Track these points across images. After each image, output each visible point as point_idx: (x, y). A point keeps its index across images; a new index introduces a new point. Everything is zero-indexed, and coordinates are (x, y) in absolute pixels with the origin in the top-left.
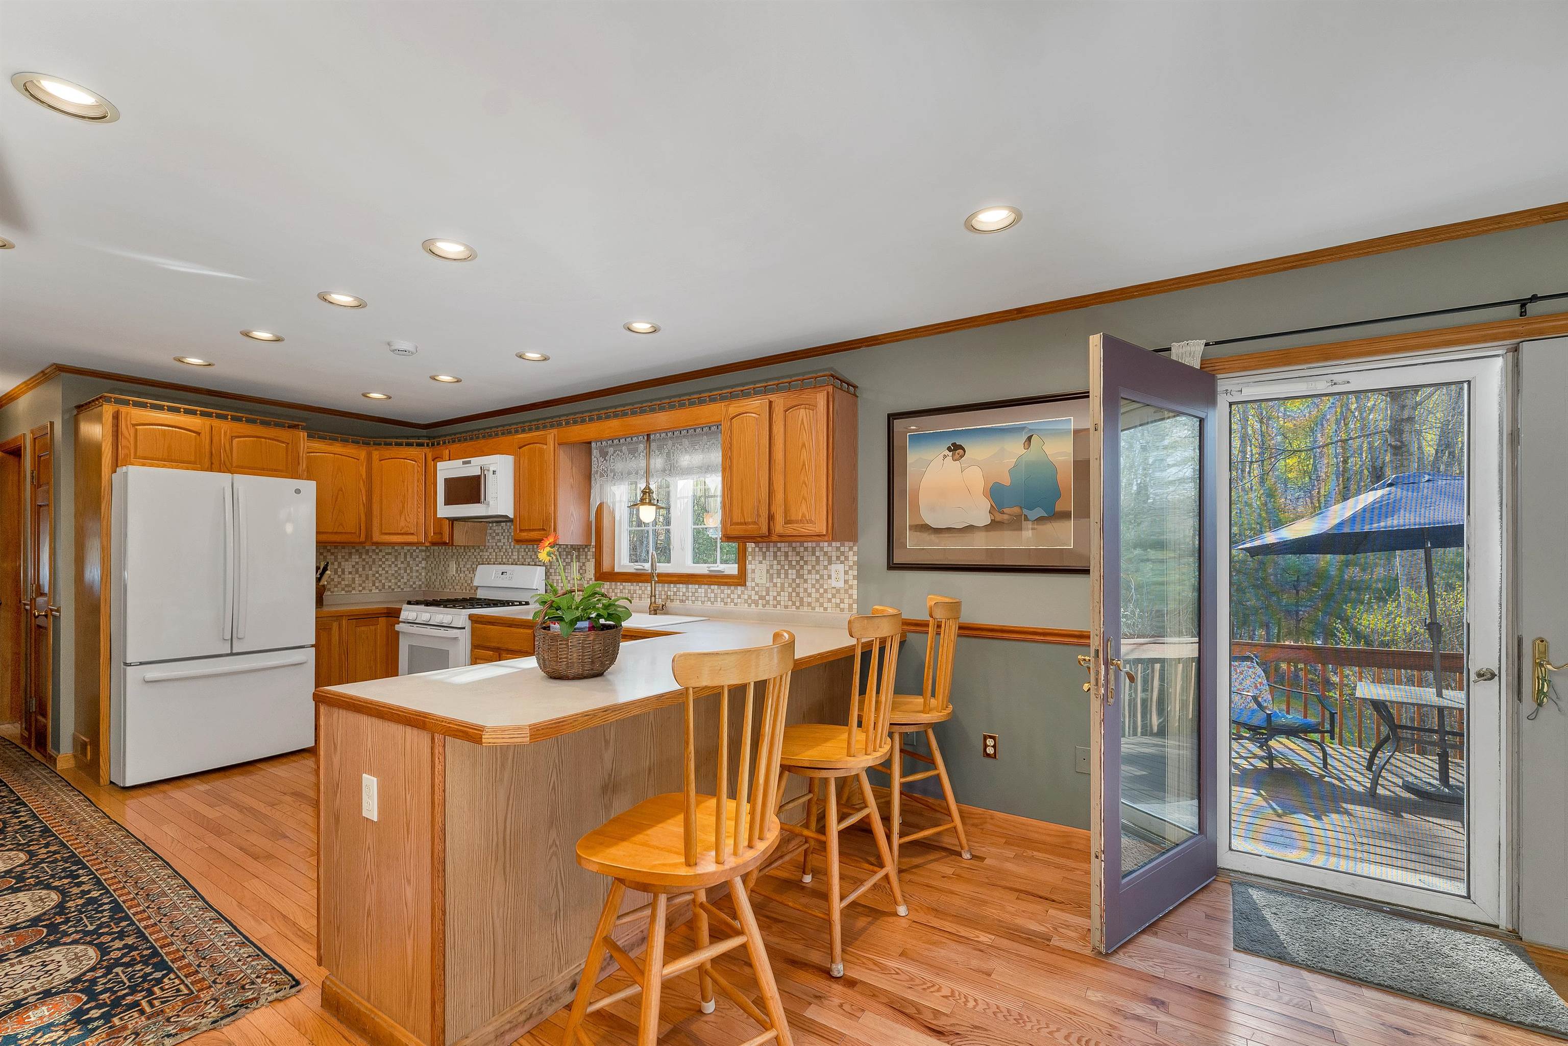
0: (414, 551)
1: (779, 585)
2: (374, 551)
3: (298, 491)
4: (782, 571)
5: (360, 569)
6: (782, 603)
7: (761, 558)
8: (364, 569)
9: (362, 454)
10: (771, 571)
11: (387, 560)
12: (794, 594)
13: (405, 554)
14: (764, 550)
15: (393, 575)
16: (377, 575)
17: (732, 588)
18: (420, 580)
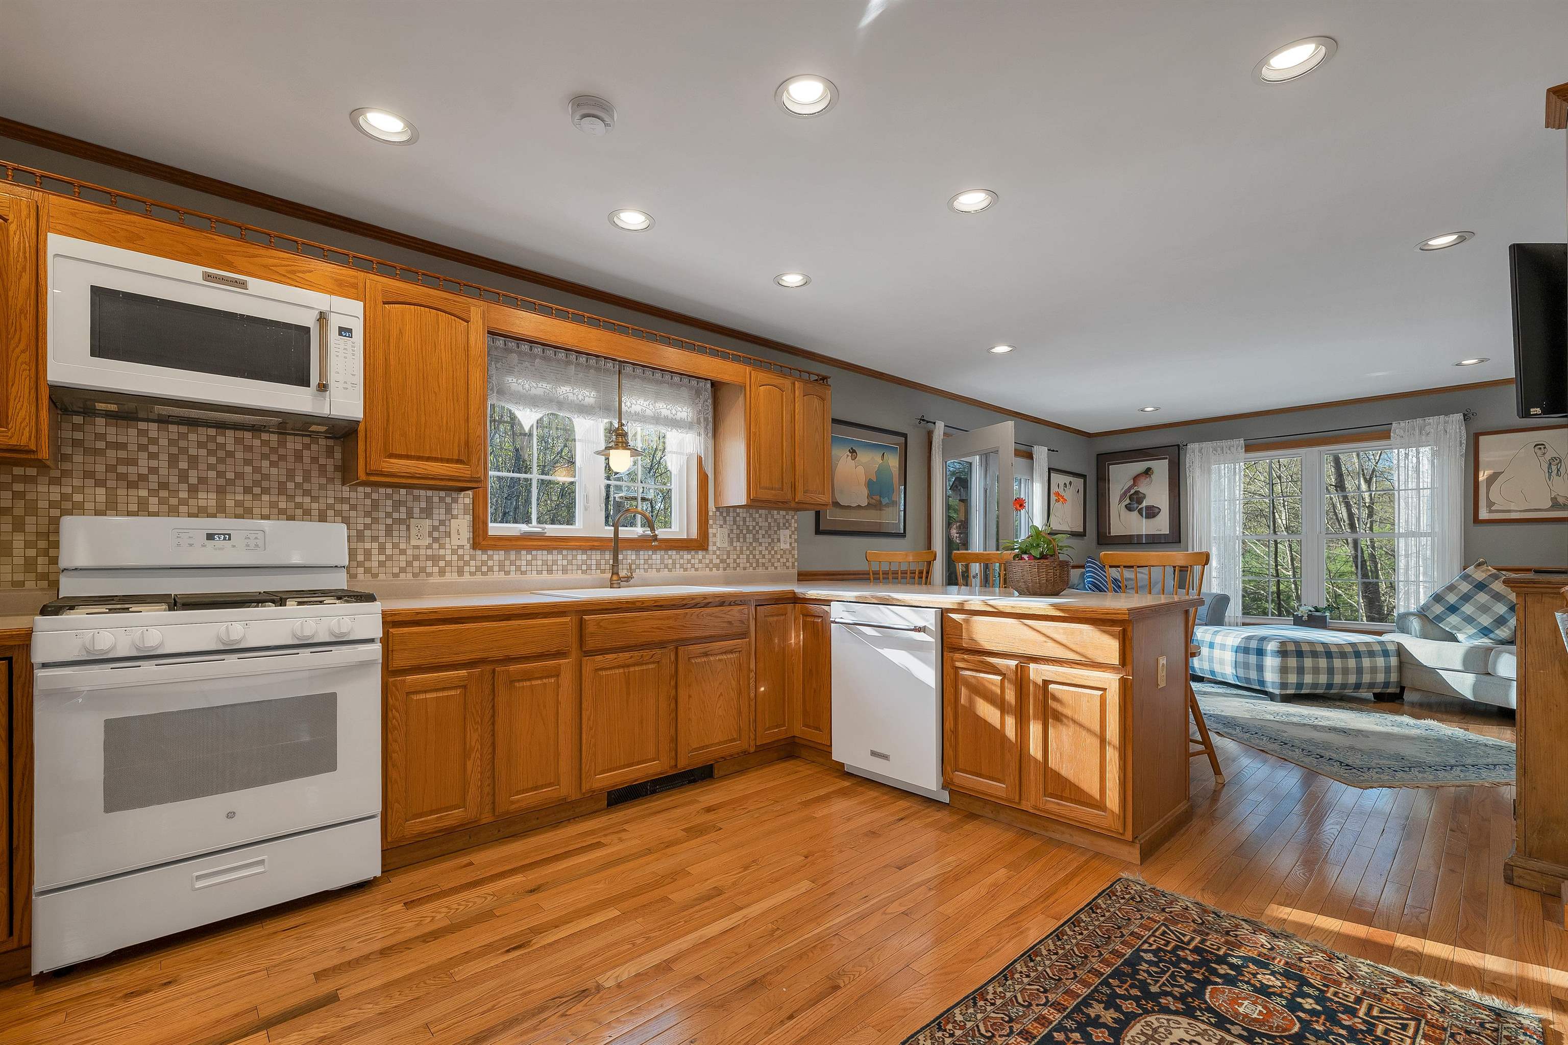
1: (738, 548)
4: (741, 535)
6: (741, 565)
7: (722, 522)
10: (731, 536)
12: (751, 556)
14: (725, 514)
17: (693, 553)
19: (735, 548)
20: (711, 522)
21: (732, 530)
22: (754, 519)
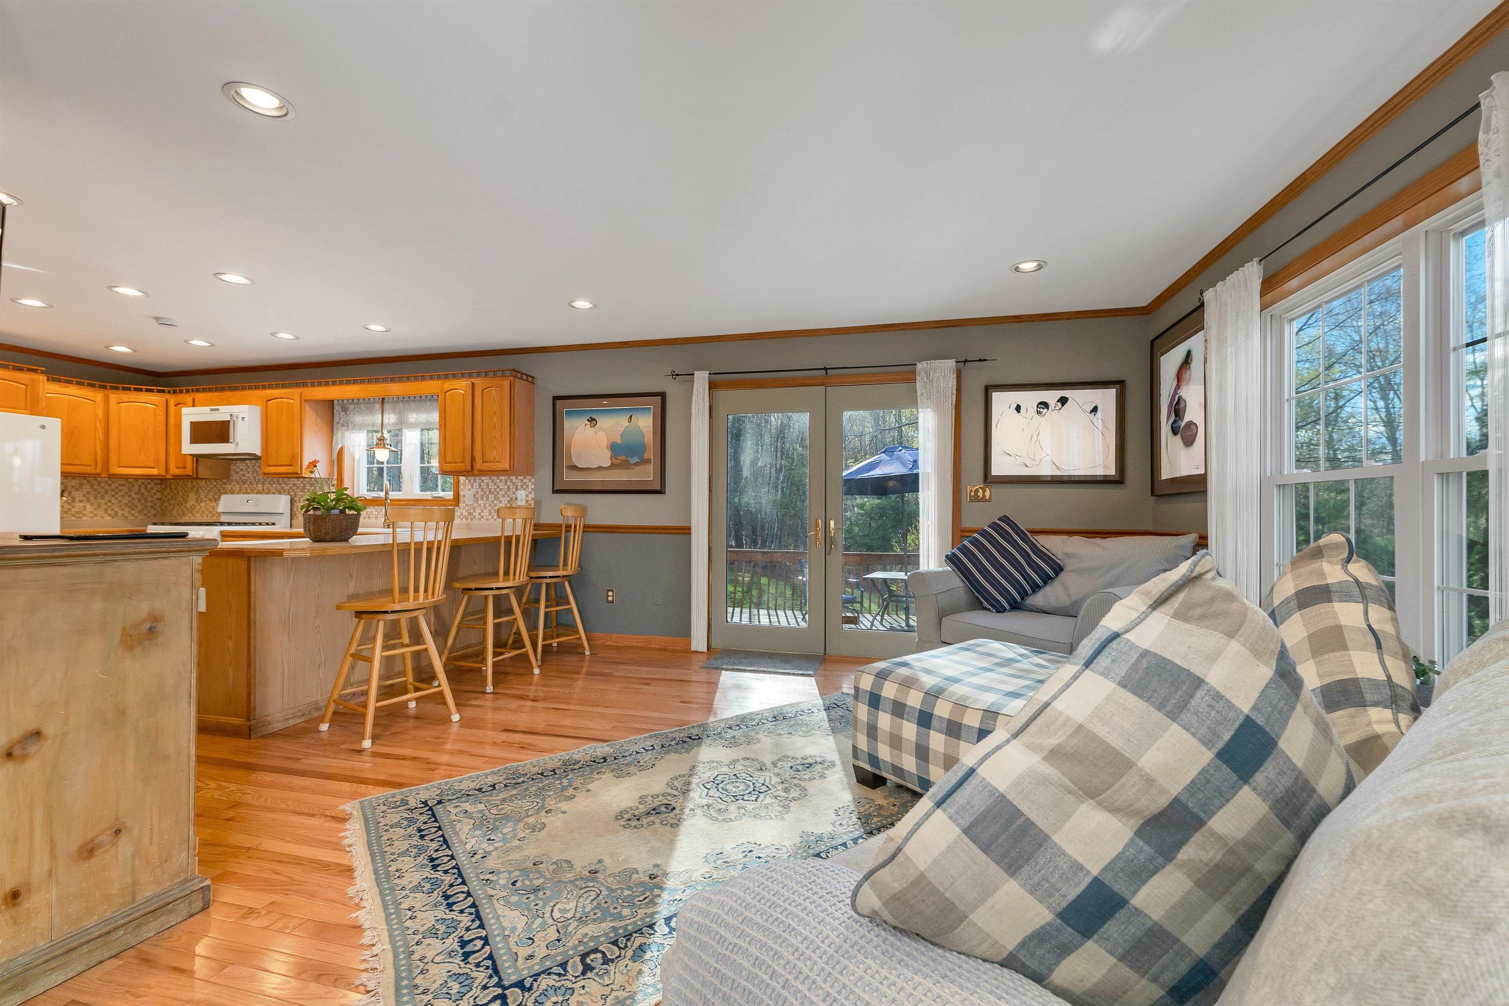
0: (149, 484)
1: (482, 505)
2: (106, 482)
3: (43, 427)
4: (485, 496)
5: (92, 498)
6: (484, 517)
7: (470, 487)
8: (96, 498)
9: (98, 396)
10: (477, 496)
11: (120, 491)
13: (140, 487)
14: (472, 481)
15: (126, 504)
16: (109, 504)
18: (155, 509)
19: (480, 505)
20: (462, 487)
21: (477, 492)
22: (495, 484)
